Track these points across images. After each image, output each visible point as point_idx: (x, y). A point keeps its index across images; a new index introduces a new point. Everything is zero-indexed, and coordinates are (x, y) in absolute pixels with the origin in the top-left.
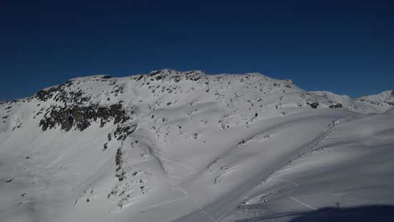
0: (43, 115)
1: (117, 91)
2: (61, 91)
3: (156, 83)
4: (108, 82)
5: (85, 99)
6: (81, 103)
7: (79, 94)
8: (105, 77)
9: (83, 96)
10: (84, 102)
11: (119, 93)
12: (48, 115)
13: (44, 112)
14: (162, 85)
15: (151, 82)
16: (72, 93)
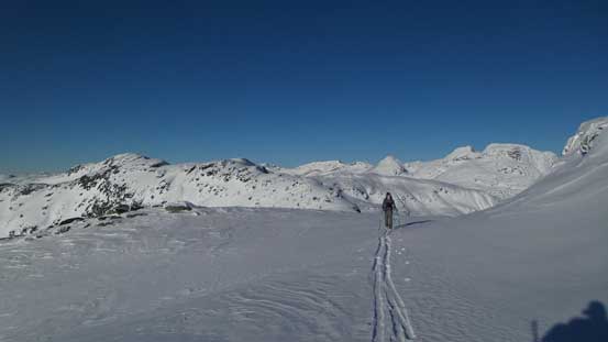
0: (85, 207)
1: (163, 188)
2: (106, 179)
3: (206, 179)
4: (156, 174)
5: (128, 196)
6: (124, 200)
7: (123, 189)
8: (154, 166)
9: (127, 191)
10: (127, 199)
11: (164, 191)
12: (90, 210)
13: (86, 204)
14: (211, 184)
15: (202, 178)
16: (116, 186)
